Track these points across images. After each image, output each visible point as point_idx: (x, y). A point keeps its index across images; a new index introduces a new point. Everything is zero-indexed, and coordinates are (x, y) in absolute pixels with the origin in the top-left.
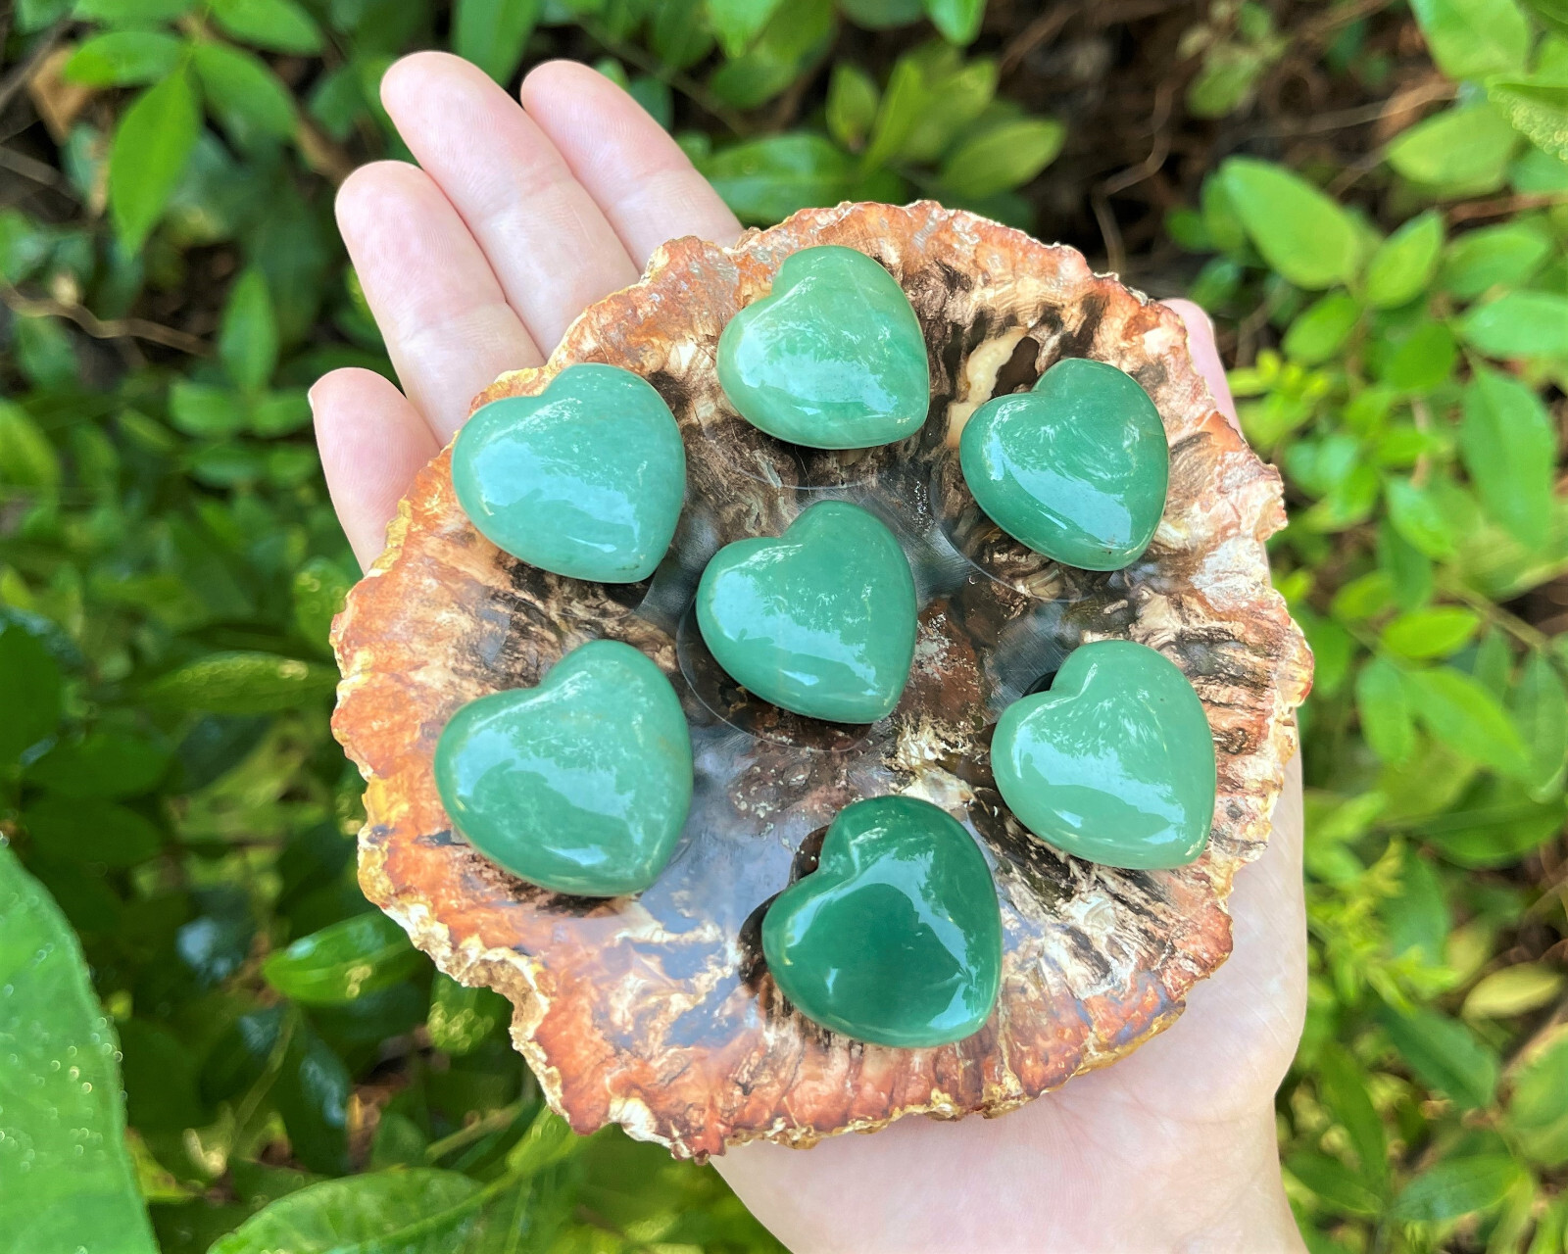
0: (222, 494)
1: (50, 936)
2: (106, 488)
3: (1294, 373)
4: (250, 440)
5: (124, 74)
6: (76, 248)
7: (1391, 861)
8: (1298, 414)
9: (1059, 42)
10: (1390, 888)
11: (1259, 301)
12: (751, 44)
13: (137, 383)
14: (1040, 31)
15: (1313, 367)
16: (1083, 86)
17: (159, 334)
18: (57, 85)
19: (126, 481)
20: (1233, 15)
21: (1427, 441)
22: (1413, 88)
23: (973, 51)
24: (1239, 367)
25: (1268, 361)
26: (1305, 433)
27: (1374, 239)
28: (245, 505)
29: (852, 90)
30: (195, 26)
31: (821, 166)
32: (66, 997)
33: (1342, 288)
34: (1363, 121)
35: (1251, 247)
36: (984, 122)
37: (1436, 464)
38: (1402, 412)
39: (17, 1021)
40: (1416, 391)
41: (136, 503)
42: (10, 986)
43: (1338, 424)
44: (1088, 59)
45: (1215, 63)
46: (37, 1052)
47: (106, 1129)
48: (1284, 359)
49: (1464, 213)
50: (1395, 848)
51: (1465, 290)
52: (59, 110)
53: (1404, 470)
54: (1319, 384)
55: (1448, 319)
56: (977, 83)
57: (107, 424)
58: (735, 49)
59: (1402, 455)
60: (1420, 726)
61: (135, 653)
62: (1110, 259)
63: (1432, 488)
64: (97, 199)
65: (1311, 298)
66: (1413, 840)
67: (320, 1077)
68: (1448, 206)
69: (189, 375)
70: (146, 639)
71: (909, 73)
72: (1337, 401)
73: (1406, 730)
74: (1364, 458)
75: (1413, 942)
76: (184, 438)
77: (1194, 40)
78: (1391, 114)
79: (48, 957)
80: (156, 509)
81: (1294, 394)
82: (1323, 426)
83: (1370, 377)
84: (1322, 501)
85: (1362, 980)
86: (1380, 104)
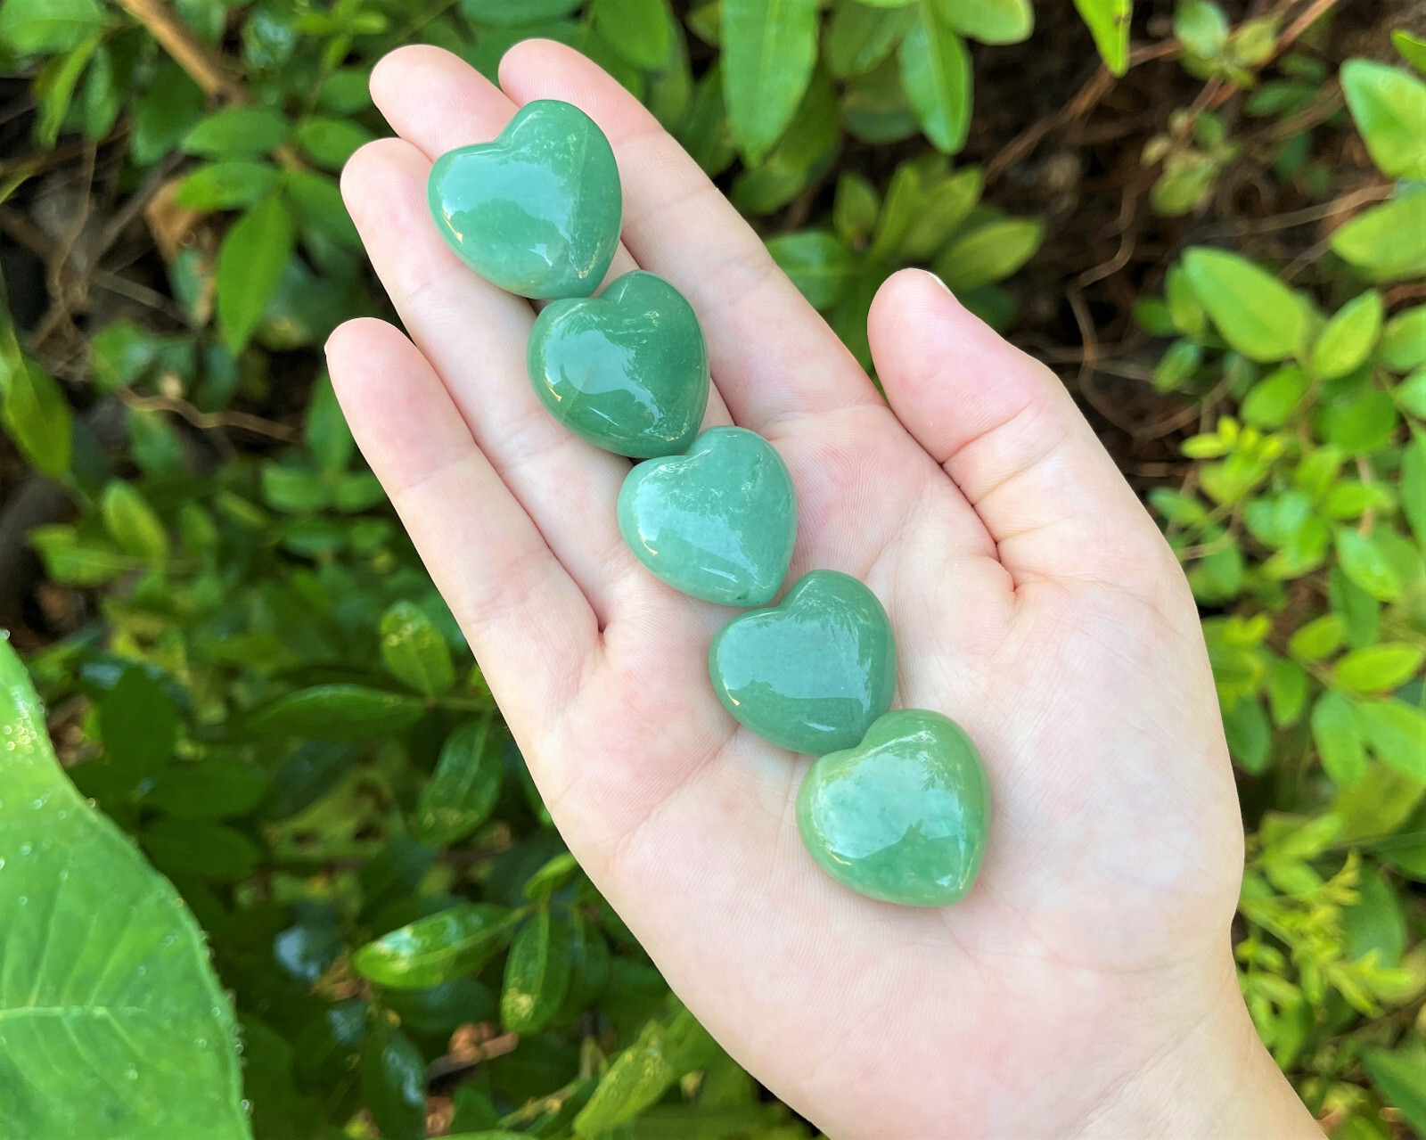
0: (308, 563)
1: (176, 924)
2: (209, 561)
3: (1251, 437)
4: (332, 515)
5: (228, 198)
6: (179, 353)
7: (1350, 873)
8: (1253, 475)
9: (1037, 155)
10: (1349, 898)
11: (1219, 378)
12: (767, 156)
13: (233, 469)
14: (1018, 148)
15: (1266, 432)
16: (1057, 194)
17: (253, 423)
18: (170, 211)
19: (225, 554)
20: (1190, 125)
21: (1371, 495)
22: (1354, 190)
23: (961, 161)
24: (1204, 432)
25: (1228, 427)
26: (1262, 491)
27: (1319, 320)
28: (330, 573)
29: (856, 197)
30: (286, 155)
31: (831, 260)
32: (191, 975)
33: (1293, 360)
34: (1308, 220)
35: (1211, 327)
36: (970, 224)
37: (1381, 518)
38: (1349, 469)
39: (149, 997)
40: (1361, 453)
41: (233, 574)
42: (142, 968)
43: (1290, 485)
44: (1062, 171)
45: (1175, 167)
46: (167, 1024)
47: (226, 1091)
48: (1242, 426)
49: (1399, 294)
50: (1352, 861)
51: (1402, 361)
52: (170, 233)
53: (1352, 522)
54: (1274, 446)
55: (1388, 387)
56: (965, 189)
57: (207, 503)
58: (753, 159)
59: (1349, 509)
60: (1370, 752)
61: (230, 703)
62: (1085, 345)
63: (1375, 538)
64: (199, 311)
65: (1265, 370)
66: (1368, 858)
67: (398, 1062)
68: (1386, 288)
69: (278, 461)
70: (241, 692)
71: (908, 178)
72: (1290, 461)
73: (1358, 754)
74: (1316, 511)
75: (1369, 948)
76: (275, 514)
77: (1154, 150)
78: (1333, 213)
79: (175, 942)
80: (252, 577)
81: (1252, 456)
82: (1278, 484)
83: (1318, 441)
84: (1280, 552)
85: (1326, 982)
86: (1323, 206)
